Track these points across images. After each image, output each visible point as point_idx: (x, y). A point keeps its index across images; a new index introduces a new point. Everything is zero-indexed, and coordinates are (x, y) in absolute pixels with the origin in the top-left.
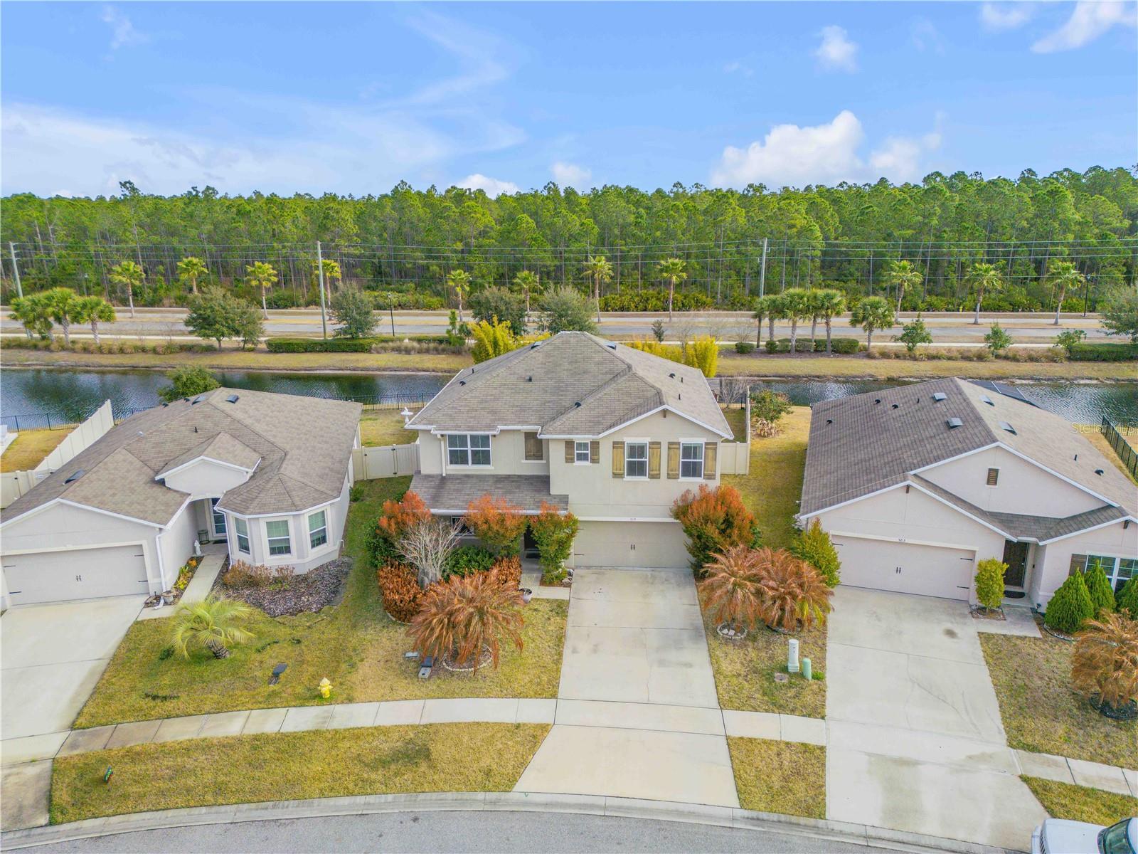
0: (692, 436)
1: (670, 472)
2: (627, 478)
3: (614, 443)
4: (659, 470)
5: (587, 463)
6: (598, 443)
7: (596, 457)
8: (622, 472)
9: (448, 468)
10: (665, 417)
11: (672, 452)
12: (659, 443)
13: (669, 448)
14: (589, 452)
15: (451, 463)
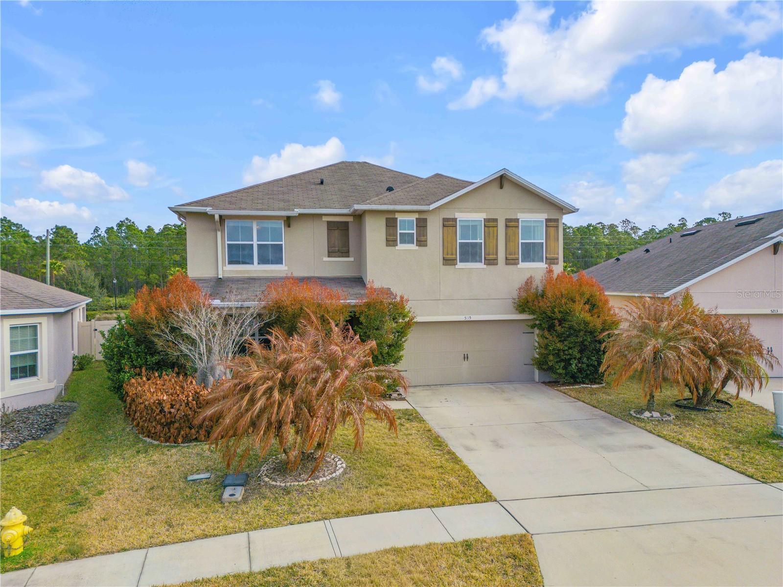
0: (531, 211)
1: (509, 257)
2: (460, 265)
3: (445, 220)
4: (497, 254)
5: (413, 247)
6: (425, 220)
7: (423, 239)
8: (454, 256)
9: (225, 268)
10: (501, 187)
11: (510, 230)
12: (496, 220)
13: (507, 226)
14: (415, 232)
15: (230, 263)
